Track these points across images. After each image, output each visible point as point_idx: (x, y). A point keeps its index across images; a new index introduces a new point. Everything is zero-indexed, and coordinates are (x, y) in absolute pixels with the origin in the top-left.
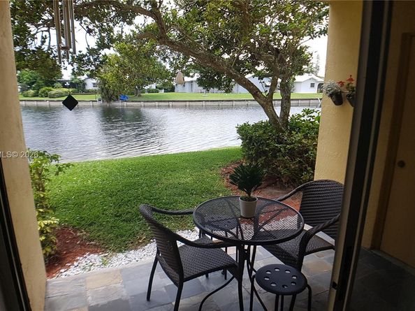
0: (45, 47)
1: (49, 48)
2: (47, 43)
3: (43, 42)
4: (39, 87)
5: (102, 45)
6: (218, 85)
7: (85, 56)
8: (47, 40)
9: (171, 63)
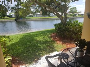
0: (3, 4)
1: (4, 4)
2: (4, 3)
3: (2, 3)
4: (2, 17)
5: (18, 4)
6: (47, 14)
7: (14, 7)
8: (4, 2)
9: (35, 9)
